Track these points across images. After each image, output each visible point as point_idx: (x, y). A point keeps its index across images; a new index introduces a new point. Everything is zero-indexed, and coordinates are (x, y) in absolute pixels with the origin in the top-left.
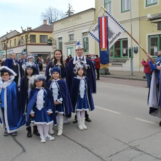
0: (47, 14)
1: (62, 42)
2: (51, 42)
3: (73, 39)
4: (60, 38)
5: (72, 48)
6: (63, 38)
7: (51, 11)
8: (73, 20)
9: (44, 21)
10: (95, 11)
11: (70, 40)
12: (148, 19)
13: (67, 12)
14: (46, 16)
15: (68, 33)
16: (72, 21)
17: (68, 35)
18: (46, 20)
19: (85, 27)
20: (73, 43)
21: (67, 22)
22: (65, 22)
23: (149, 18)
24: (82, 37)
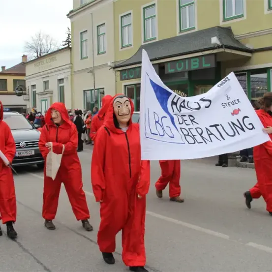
0: (34, 45)
1: (35, 91)
2: (21, 92)
3: (48, 88)
4: (34, 86)
5: (46, 100)
6: (36, 86)
7: (40, 39)
8: (48, 61)
9: (23, 57)
10: (71, 51)
11: (46, 89)
12: (110, 68)
13: (65, 40)
14: (32, 47)
15: (41, 79)
16: (47, 63)
17: (42, 82)
18: (27, 56)
19: (61, 72)
20: (46, 94)
22: (39, 64)
23: (110, 66)
24: (58, 85)
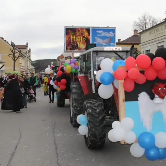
0: (140, 24)
4: (148, 51)
7: (145, 19)
8: (163, 28)
9: (134, 31)
13: (164, 19)
14: (139, 25)
16: (162, 30)
17: (157, 47)
18: (137, 30)
21: (156, 31)
22: (154, 31)
